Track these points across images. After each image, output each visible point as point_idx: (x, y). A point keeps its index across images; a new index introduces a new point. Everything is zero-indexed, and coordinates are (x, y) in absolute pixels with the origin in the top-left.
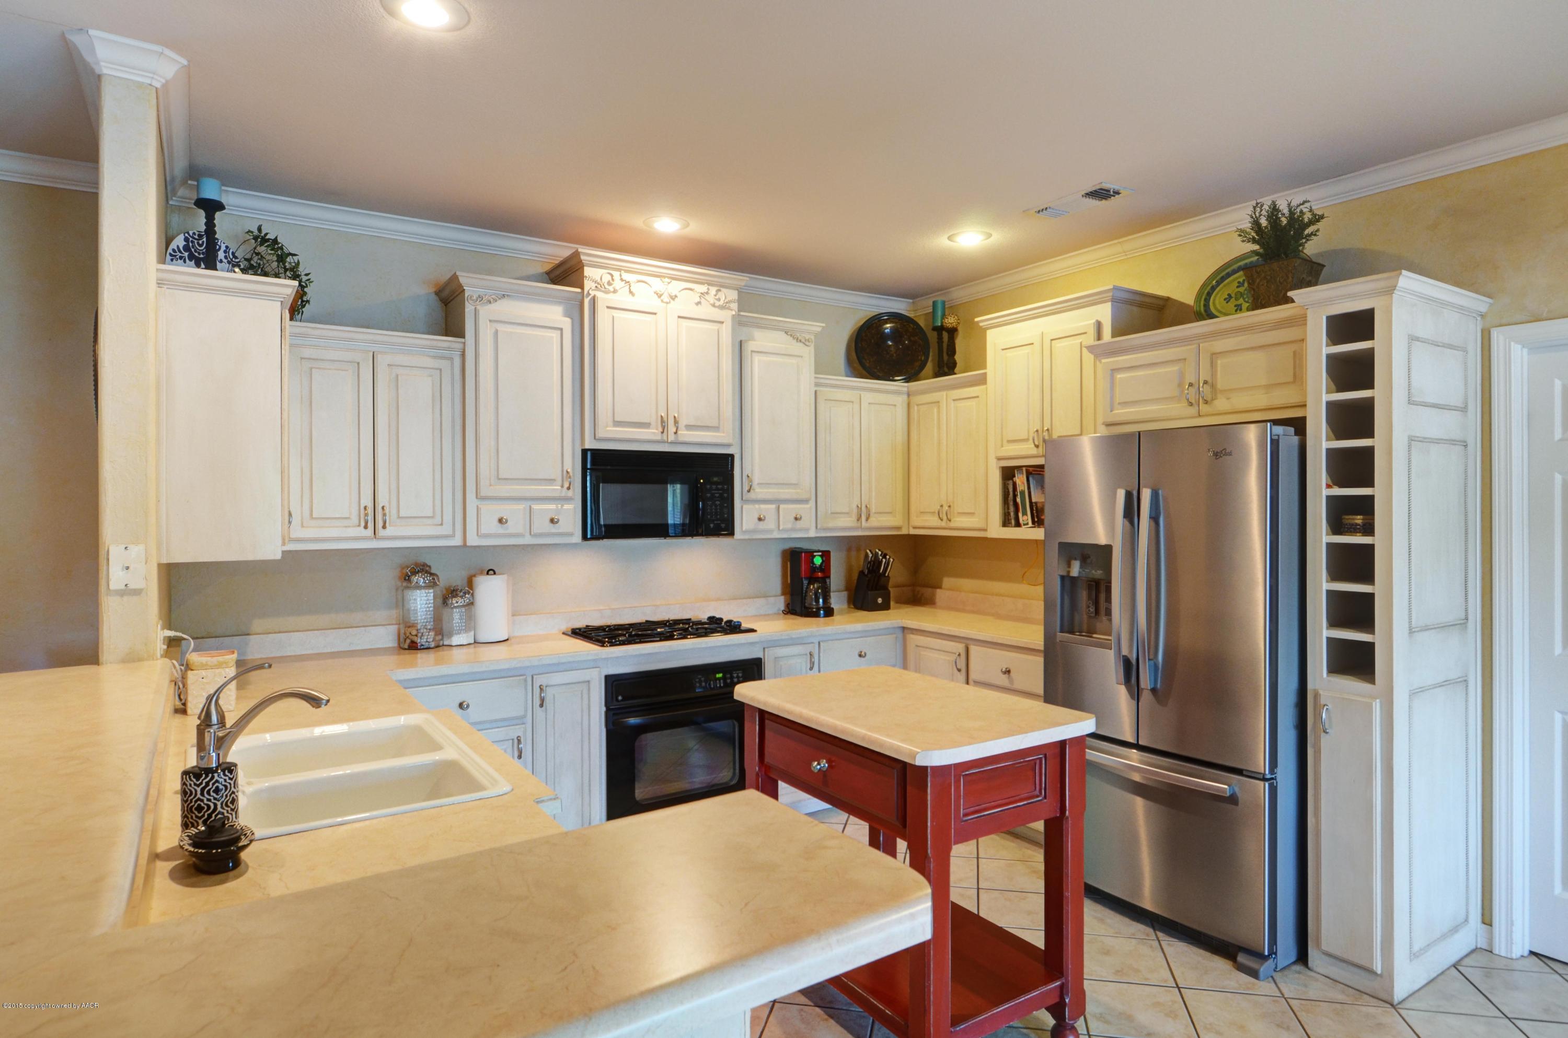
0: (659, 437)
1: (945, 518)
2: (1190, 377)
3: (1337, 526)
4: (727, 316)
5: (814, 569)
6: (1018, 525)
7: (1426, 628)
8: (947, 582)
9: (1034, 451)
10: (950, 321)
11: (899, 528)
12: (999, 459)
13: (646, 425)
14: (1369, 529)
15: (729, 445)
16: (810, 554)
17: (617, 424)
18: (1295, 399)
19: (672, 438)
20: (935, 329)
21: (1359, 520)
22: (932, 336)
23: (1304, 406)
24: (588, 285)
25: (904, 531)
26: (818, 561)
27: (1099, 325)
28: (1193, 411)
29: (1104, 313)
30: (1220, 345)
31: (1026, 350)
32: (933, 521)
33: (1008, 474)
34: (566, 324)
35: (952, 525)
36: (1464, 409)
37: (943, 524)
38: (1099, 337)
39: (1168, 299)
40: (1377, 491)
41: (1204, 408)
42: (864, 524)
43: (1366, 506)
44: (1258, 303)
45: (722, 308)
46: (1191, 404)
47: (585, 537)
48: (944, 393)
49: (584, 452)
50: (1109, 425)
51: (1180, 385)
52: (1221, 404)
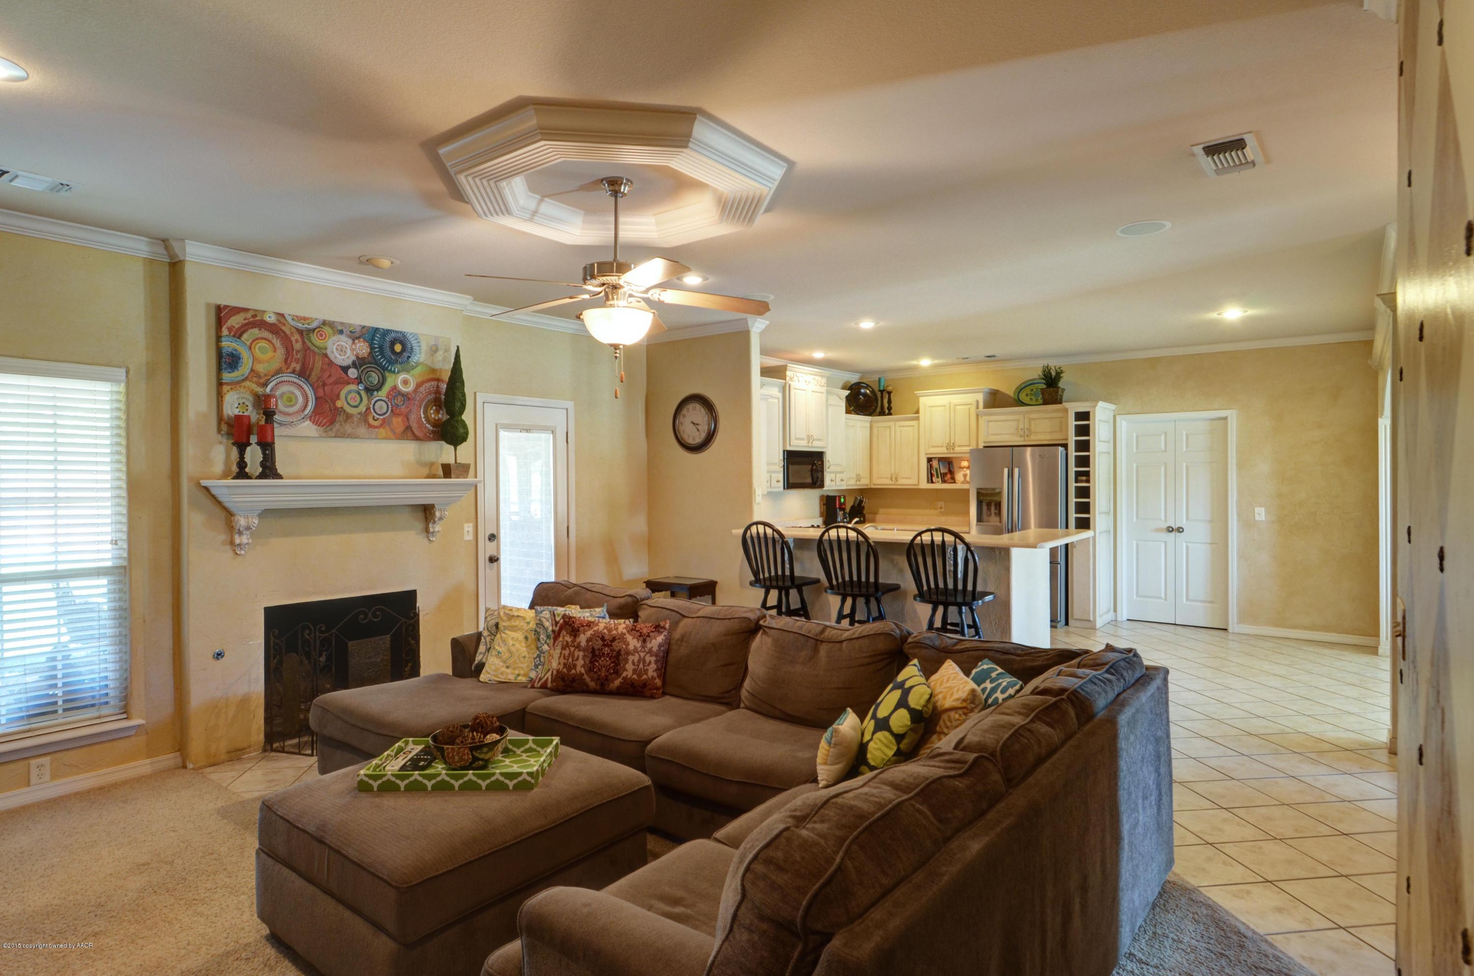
0: (807, 444)
1: (894, 479)
2: (1021, 426)
3: (1077, 481)
4: (824, 390)
5: (840, 504)
6: (932, 482)
7: (1102, 513)
8: (881, 511)
9: (946, 451)
10: (890, 389)
11: (867, 485)
12: (926, 454)
13: (802, 439)
14: (1088, 481)
15: (824, 448)
16: (840, 497)
17: (797, 439)
18: (1061, 437)
19: (810, 445)
20: (880, 391)
21: (1084, 478)
22: (879, 394)
23: (1067, 439)
24: (788, 379)
25: (869, 487)
26: (842, 500)
27: (978, 402)
28: (1022, 439)
29: (980, 397)
30: (1034, 416)
31: (942, 408)
32: (888, 481)
33: (930, 460)
34: (780, 395)
35: (898, 483)
36: (1109, 442)
37: (893, 483)
38: (977, 407)
39: (998, 391)
40: (1091, 469)
41: (1026, 438)
42: (858, 483)
43: (1087, 474)
44: (1045, 403)
45: (822, 386)
46: (1021, 436)
47: (784, 488)
48: (893, 423)
49: (784, 451)
50: (985, 442)
51: (1017, 429)
52: (1033, 437)
